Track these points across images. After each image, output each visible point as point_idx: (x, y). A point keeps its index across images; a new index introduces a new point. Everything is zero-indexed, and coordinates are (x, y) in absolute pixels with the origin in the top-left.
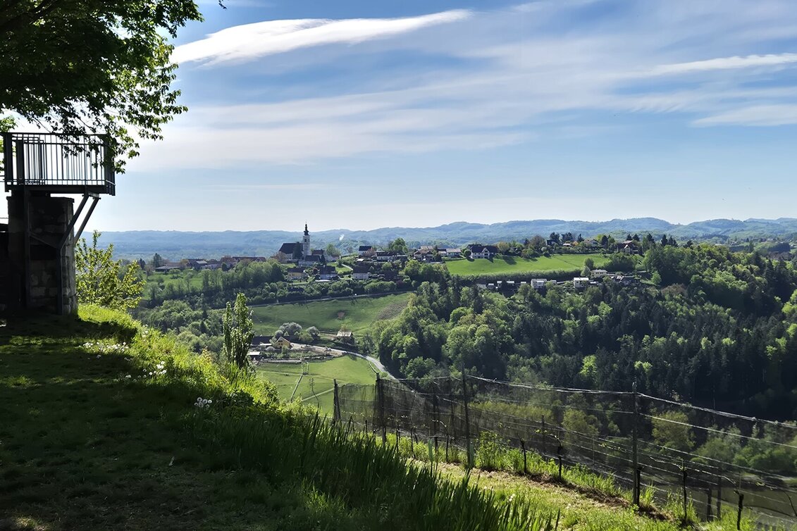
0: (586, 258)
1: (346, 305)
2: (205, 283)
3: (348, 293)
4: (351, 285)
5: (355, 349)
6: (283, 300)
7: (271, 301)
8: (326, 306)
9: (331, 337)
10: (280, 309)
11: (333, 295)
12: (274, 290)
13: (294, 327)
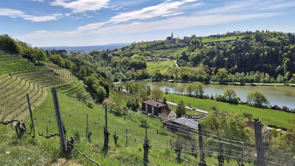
0: (236, 36)
1: (175, 49)
2: (147, 46)
3: (177, 47)
4: (178, 45)
5: (173, 59)
6: (162, 49)
7: (159, 49)
8: (171, 50)
9: (169, 56)
10: (161, 51)
11: (173, 48)
12: (160, 47)
13: (161, 55)
